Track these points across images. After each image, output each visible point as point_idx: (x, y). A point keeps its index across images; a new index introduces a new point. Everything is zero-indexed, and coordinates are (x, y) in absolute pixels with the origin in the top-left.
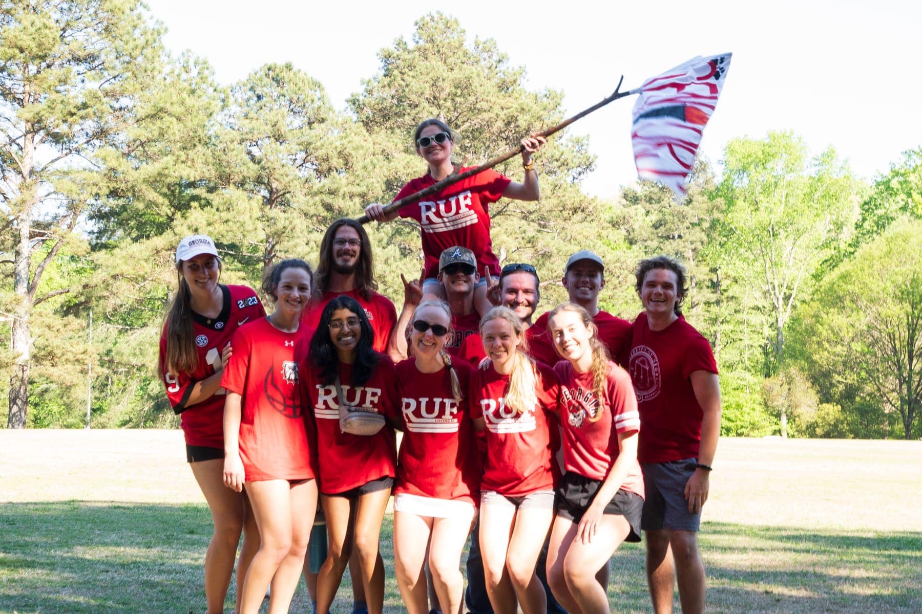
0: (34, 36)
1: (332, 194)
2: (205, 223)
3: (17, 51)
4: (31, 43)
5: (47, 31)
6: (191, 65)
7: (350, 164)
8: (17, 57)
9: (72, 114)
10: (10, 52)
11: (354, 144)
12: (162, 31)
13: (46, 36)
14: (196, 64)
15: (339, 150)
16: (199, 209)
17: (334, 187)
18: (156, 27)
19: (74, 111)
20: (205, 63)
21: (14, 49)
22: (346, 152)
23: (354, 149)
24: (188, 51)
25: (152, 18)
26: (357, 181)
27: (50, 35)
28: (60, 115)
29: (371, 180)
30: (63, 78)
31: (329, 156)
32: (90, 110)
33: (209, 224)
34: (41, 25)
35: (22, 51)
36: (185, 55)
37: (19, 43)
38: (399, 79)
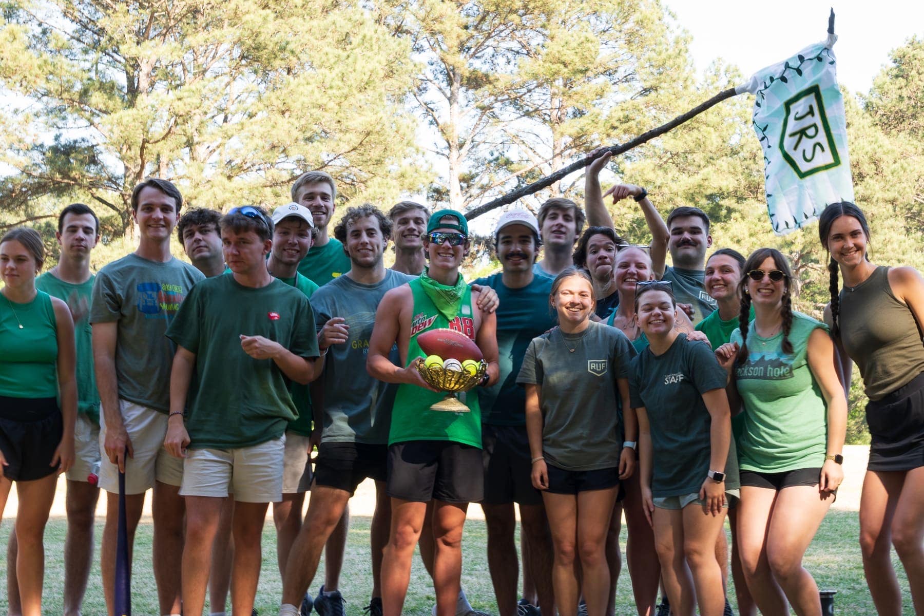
0: (577, 51)
1: (865, 200)
2: (747, 234)
3: (562, 66)
4: (574, 57)
5: (589, 45)
6: (722, 72)
7: (880, 170)
8: (562, 73)
9: (614, 128)
10: (555, 67)
11: (885, 149)
12: (689, 39)
13: (589, 50)
14: (726, 71)
15: (869, 154)
16: (740, 219)
17: (868, 193)
18: (683, 35)
19: (616, 124)
20: (737, 70)
21: (559, 64)
22: (877, 157)
23: (885, 153)
24: (720, 59)
25: (678, 27)
26: (887, 187)
27: (592, 49)
28: (603, 129)
29: (903, 185)
30: (600, 91)
31: (860, 162)
32: (632, 123)
33: (751, 235)
34: (583, 39)
35: (565, 66)
36: (716, 63)
37: (563, 59)
38: (916, 79)
